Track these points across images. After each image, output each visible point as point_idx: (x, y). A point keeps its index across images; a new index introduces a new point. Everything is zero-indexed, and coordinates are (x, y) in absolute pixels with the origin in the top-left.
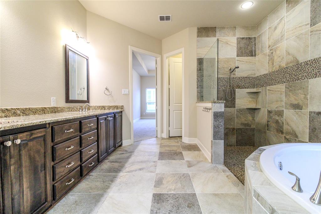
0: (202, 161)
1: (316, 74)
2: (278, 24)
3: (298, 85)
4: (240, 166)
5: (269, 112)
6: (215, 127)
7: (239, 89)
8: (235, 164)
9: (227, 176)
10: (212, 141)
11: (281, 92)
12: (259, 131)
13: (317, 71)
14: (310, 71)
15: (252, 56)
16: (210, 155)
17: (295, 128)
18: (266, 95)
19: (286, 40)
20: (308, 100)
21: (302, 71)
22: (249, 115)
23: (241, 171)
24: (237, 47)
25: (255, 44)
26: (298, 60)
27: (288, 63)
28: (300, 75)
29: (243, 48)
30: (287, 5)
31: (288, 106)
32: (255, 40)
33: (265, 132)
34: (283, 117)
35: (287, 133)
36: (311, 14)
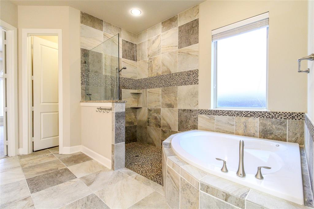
0: (101, 171)
1: (182, 83)
2: (156, 39)
3: (170, 90)
4: (136, 163)
5: (150, 110)
6: (117, 129)
7: (125, 89)
8: (131, 163)
9: (135, 178)
10: (113, 145)
11: (159, 94)
12: (141, 127)
13: (182, 81)
14: (178, 80)
15: (134, 60)
16: (110, 161)
17: (169, 122)
18: (147, 97)
19: (162, 54)
20: (177, 101)
21: (173, 79)
22: (132, 113)
23: (139, 168)
24: (123, 48)
25: (136, 50)
26: (170, 71)
27: (163, 72)
28: (172, 83)
29: (127, 51)
30: (163, 26)
31: (164, 106)
32: (136, 47)
33: (146, 128)
34: (160, 114)
35: (163, 126)
36: (179, 40)
